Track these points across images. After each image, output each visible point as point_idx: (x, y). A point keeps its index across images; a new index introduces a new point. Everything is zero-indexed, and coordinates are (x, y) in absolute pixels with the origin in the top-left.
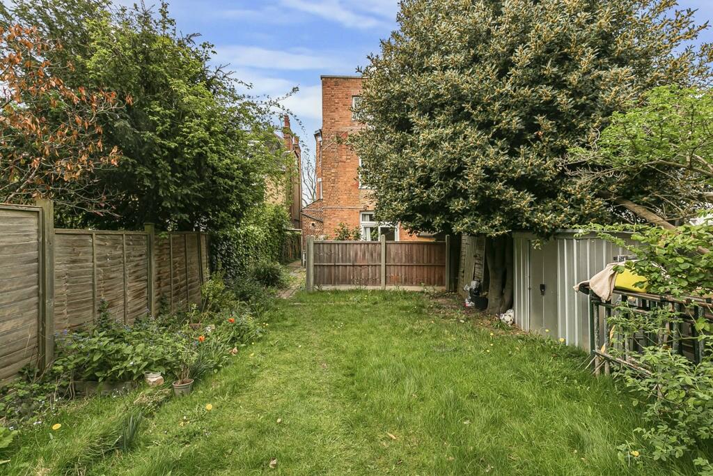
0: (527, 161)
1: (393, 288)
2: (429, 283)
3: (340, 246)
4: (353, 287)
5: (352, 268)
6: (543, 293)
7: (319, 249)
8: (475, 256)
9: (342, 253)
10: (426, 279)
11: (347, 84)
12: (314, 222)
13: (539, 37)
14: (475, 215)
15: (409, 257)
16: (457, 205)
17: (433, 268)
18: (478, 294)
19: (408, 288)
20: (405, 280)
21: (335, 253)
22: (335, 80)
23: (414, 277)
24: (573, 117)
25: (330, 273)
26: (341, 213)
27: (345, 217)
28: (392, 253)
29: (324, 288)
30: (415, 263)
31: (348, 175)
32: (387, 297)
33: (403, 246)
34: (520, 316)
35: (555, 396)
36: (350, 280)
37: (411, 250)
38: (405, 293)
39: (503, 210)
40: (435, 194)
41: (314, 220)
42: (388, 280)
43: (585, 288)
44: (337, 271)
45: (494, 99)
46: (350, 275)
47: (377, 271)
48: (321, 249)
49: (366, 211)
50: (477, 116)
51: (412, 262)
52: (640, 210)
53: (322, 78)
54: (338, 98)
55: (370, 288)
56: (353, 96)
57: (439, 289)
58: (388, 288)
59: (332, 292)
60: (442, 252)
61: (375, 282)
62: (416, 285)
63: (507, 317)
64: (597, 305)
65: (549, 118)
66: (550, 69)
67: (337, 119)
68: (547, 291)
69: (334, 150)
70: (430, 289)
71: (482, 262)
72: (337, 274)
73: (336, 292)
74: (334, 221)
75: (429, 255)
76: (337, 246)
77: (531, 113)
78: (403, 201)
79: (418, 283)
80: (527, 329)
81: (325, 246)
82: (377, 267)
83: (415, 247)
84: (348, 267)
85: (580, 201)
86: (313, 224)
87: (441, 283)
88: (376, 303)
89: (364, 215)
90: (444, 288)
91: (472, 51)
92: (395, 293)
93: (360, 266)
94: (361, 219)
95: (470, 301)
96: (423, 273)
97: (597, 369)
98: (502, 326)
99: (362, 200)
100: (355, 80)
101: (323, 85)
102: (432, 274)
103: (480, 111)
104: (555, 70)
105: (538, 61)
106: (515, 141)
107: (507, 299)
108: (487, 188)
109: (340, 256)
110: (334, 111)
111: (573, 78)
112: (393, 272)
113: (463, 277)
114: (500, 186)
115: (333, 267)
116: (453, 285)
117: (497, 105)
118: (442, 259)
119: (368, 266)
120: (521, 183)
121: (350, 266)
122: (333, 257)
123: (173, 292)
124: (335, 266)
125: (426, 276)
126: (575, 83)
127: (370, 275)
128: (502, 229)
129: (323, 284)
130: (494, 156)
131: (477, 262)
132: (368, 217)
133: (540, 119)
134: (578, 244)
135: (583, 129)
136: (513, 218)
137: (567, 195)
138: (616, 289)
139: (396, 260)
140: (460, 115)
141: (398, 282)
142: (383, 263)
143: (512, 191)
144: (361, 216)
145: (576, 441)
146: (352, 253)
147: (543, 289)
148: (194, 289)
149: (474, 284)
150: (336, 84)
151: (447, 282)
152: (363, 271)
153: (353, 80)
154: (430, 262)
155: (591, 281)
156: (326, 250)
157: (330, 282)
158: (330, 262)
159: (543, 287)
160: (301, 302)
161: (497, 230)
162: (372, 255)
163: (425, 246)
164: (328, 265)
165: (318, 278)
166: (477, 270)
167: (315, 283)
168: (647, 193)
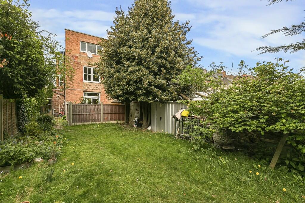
0: (160, 81)
1: (107, 122)
2: (119, 120)
3: (84, 106)
4: (90, 123)
5: (89, 115)
6: (161, 120)
7: (75, 107)
8: (136, 110)
9: (85, 109)
10: (118, 118)
11: (78, 35)
12: (59, 96)
13: (162, 45)
14: (144, 96)
15: (112, 110)
16: (139, 92)
17: (120, 114)
18: (138, 122)
19: (112, 122)
20: (110, 119)
21: (82, 109)
22: (72, 32)
23: (114, 118)
24: (170, 69)
25: (80, 118)
26: (75, 92)
27: (77, 94)
28: (105, 109)
29: (78, 124)
30: (114, 112)
31: (78, 75)
32: (106, 125)
33: (110, 106)
34: (154, 128)
35: (171, 145)
36: (88, 120)
37: (113, 107)
38: (111, 124)
39: (152, 95)
40: (131, 88)
41: (59, 94)
42: (104, 120)
43: (174, 117)
44: (82, 117)
45: (150, 61)
46: (88, 118)
47: (99, 116)
48: (76, 107)
49: (86, 91)
50: (145, 65)
51: (113, 112)
52: (184, 96)
53: (65, 30)
54: (73, 40)
55: (98, 123)
56: (80, 41)
57: (122, 122)
58: (104, 122)
59: (83, 125)
60: (123, 108)
61: (99, 120)
62: (114, 121)
63: (150, 128)
64: (177, 121)
65: (164, 69)
66: (164, 55)
67: (72, 50)
68: (162, 119)
69: (71, 64)
70: (119, 122)
71: (139, 112)
72: (83, 118)
73: (84, 125)
74: (71, 95)
75: (119, 110)
76: (83, 106)
77: (160, 66)
78: (121, 90)
79: (115, 120)
80: (156, 131)
81: (78, 106)
82: (100, 114)
83: (114, 106)
84: (87, 115)
85: (172, 93)
86: (58, 97)
87: (123, 120)
88: (103, 128)
89: (85, 93)
90: (124, 121)
91: (143, 44)
92: (108, 124)
93: (93, 114)
94: (84, 95)
95: (135, 125)
96: (117, 116)
97: (177, 138)
98: (149, 131)
99: (84, 87)
100: (81, 34)
101: (66, 33)
102: (120, 116)
103: (146, 64)
104: (166, 56)
105: (162, 52)
106: (156, 74)
107: (149, 123)
108: (149, 88)
109: (84, 110)
110: (71, 46)
111: (170, 59)
112: (106, 116)
113: (131, 117)
114: (152, 87)
115: (81, 115)
116: (127, 120)
117: (151, 63)
118: (123, 111)
119: (96, 114)
120: (158, 87)
121: (88, 114)
122: (81, 111)
123: (8, 129)
124: (82, 114)
125: (118, 117)
126: (170, 60)
127: (97, 117)
128: (152, 100)
129: (77, 122)
130: (151, 78)
131: (137, 111)
132: (87, 94)
133: (162, 69)
134: (171, 105)
135: (172, 73)
136: (155, 97)
137: (169, 91)
138: (182, 116)
139: (107, 112)
140: (140, 63)
141: (107, 120)
142: (102, 113)
143: (155, 89)
144: (84, 93)
145: (179, 152)
146: (89, 109)
147: (161, 119)
148: (14, 127)
149: (136, 119)
150: (73, 34)
151: (125, 119)
152: (94, 116)
153: (80, 34)
154: (119, 112)
155: (176, 115)
156: (78, 108)
157: (79, 121)
158: (80, 113)
159: (161, 118)
160: (71, 130)
161: (151, 101)
162: (97, 109)
163: (118, 106)
164: (78, 114)
165: (74, 120)
166: (137, 114)
167: (73, 122)
168: (186, 92)
